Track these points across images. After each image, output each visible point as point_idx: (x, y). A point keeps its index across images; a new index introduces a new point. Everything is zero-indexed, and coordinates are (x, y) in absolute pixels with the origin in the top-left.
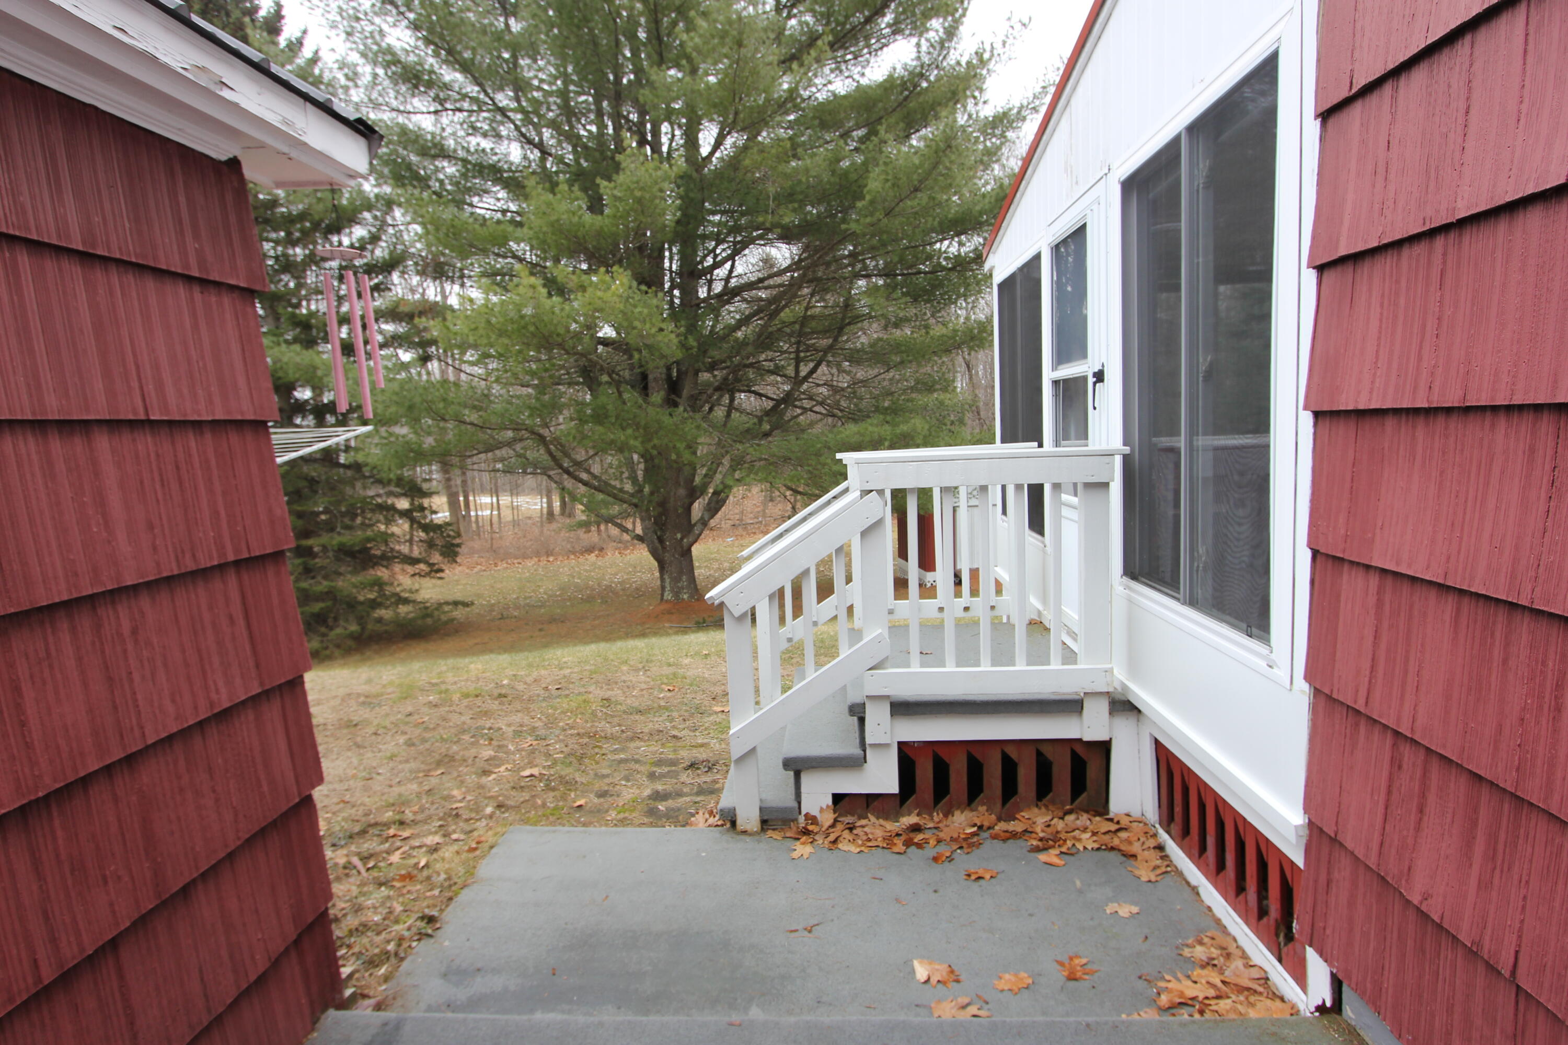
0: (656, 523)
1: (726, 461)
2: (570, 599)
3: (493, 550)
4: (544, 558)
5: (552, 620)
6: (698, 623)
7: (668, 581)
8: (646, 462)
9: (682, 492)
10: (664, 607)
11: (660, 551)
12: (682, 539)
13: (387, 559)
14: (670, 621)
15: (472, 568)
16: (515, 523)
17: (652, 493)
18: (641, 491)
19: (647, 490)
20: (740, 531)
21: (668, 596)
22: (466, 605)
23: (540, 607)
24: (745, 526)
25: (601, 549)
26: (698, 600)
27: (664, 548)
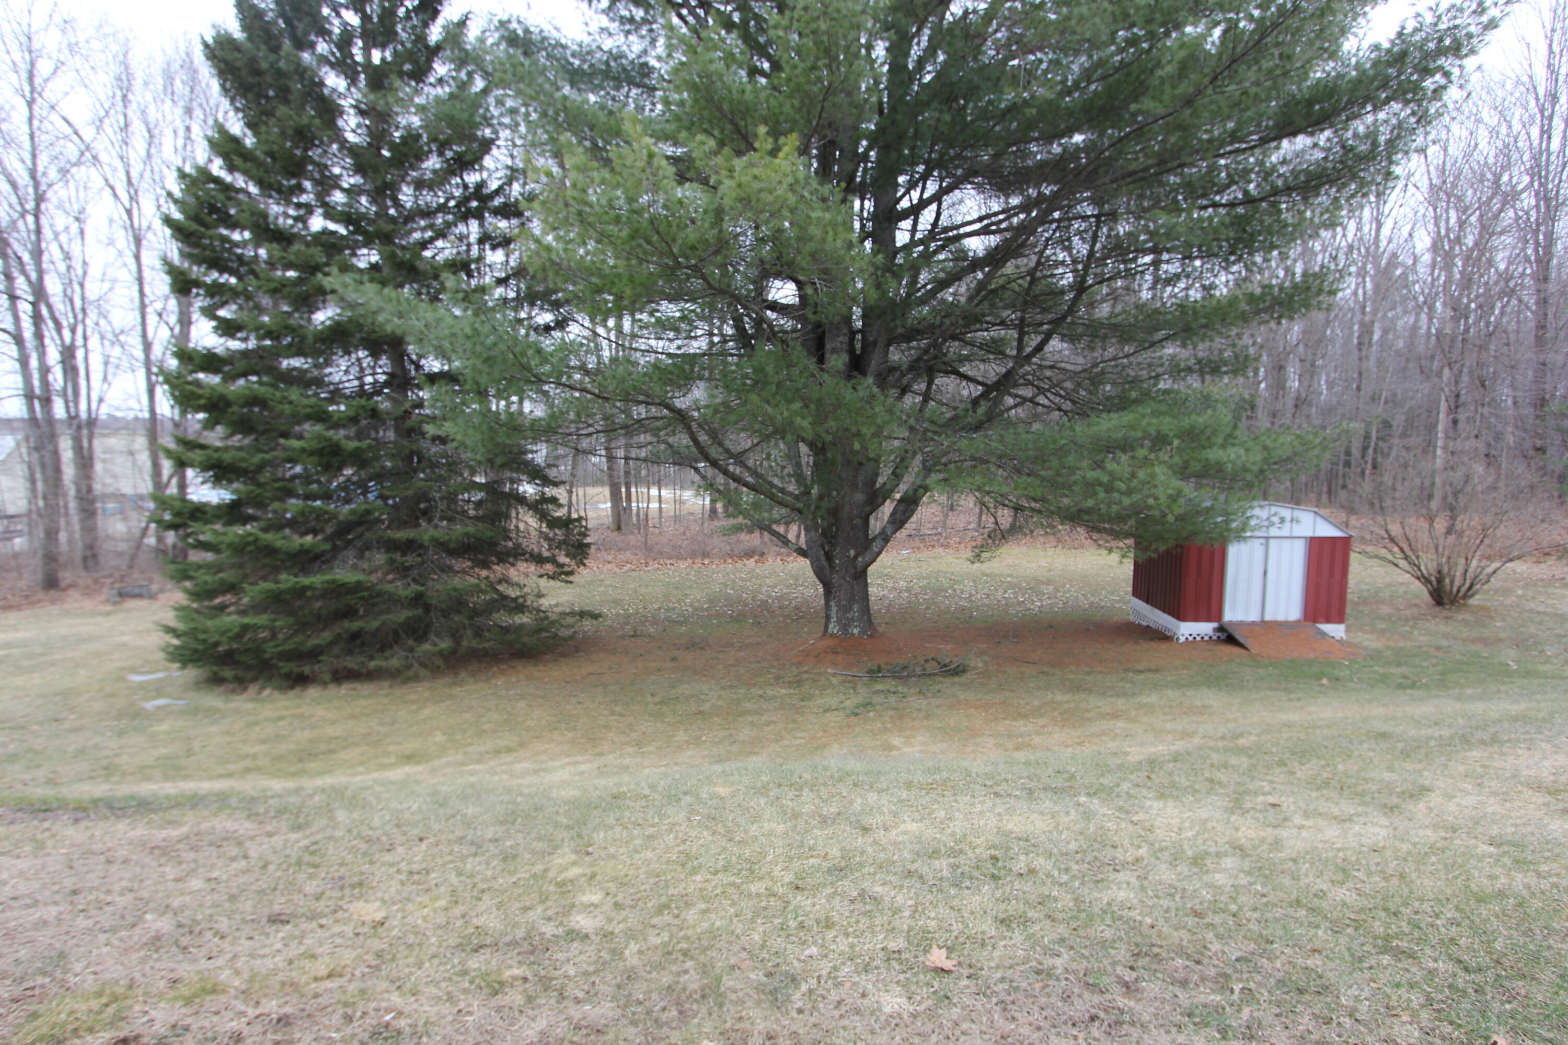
0: (824, 534)
1: (916, 463)
2: (717, 615)
3: (648, 548)
4: (699, 560)
5: (693, 645)
6: (870, 671)
7: (834, 609)
8: (816, 455)
9: (859, 497)
10: (829, 642)
11: (827, 572)
12: (856, 557)
13: (518, 553)
14: (834, 664)
15: (620, 566)
16: (677, 519)
17: (821, 497)
18: (807, 493)
19: (815, 491)
20: (917, 542)
21: (833, 628)
22: (596, 617)
23: (681, 623)
24: (922, 537)
25: (762, 554)
26: (871, 636)
27: (832, 567)
